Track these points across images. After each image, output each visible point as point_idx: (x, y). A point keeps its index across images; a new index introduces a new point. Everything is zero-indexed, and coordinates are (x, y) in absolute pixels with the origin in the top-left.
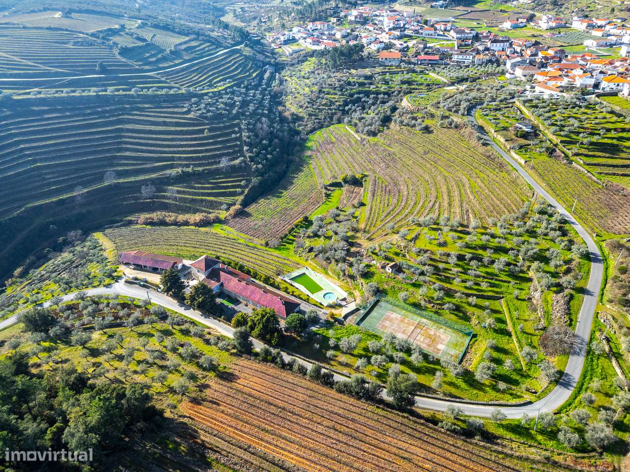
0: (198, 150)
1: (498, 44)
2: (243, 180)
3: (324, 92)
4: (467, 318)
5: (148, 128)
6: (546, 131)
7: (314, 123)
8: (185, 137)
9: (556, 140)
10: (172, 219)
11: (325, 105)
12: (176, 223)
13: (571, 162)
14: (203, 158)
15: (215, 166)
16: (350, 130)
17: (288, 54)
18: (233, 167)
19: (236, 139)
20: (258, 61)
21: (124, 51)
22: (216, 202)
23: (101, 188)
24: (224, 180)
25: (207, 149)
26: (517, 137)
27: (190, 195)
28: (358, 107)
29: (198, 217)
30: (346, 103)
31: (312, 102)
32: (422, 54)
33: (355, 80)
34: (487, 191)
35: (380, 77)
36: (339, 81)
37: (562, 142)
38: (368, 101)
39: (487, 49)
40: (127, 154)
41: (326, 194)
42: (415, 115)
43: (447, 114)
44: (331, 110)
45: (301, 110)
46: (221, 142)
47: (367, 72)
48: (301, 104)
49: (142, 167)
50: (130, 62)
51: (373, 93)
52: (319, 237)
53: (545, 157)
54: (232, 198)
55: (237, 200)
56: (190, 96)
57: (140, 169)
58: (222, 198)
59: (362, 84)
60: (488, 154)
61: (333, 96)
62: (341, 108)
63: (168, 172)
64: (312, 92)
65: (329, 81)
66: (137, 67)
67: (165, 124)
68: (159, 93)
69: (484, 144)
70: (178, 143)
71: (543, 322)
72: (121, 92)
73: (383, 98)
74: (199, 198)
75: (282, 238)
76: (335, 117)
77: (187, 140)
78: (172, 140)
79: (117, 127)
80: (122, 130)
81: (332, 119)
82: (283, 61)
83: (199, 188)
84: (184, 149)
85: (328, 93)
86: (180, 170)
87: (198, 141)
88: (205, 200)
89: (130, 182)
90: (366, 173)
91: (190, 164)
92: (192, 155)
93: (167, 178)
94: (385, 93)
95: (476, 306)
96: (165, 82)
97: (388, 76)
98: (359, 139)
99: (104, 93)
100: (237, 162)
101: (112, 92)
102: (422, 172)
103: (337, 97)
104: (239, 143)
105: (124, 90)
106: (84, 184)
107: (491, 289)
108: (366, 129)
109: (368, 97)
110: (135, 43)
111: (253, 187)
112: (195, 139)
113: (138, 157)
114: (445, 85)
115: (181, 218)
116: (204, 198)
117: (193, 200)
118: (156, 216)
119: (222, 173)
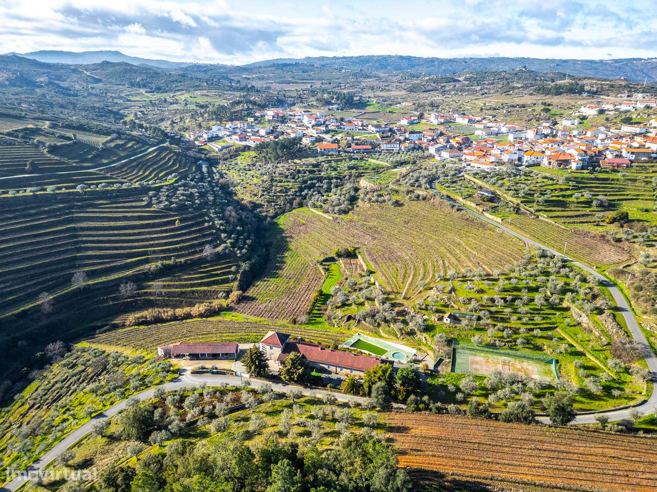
0: (173, 242)
1: (415, 135)
2: (233, 266)
3: (276, 181)
4: (539, 348)
5: (106, 224)
6: (505, 195)
7: (275, 209)
8: (153, 229)
9: (517, 201)
10: (170, 313)
11: (281, 191)
12: (175, 318)
13: (538, 217)
14: (182, 249)
15: (197, 256)
16: (316, 212)
17: (217, 150)
18: (217, 254)
19: (210, 228)
20: (190, 156)
21: (53, 150)
22: (210, 291)
23: (68, 292)
24: (211, 268)
25: (182, 240)
26: (484, 201)
27: (177, 288)
28: (314, 191)
29: (200, 308)
30: (301, 189)
31: (267, 190)
32: (353, 145)
33: (304, 168)
34: (484, 246)
35: (327, 165)
36: (288, 170)
37: (522, 202)
38: (322, 186)
39: (406, 139)
40: (90, 253)
41: (324, 269)
42: (381, 193)
43: (411, 189)
44: (289, 196)
45: (256, 198)
46: (195, 232)
47: (312, 160)
48: (255, 192)
49: (112, 265)
50: (65, 160)
51: (325, 179)
52: (350, 305)
53: (515, 216)
54: (226, 285)
55: (232, 287)
56: (145, 190)
57: (111, 267)
58: (215, 286)
59: (311, 172)
60: (465, 218)
61: (286, 184)
62: (298, 194)
63: (147, 266)
64: (263, 181)
65: (278, 171)
66: (74, 165)
67: (125, 218)
68: (109, 188)
69: (458, 210)
70: (148, 236)
71: (604, 340)
72: (64, 190)
73: (337, 182)
74: (190, 289)
75: (309, 313)
76: (295, 202)
77: (156, 232)
78: (139, 234)
79: (69, 226)
80: (75, 229)
81: (291, 204)
82: (214, 156)
83: (186, 280)
84: (156, 242)
85: (281, 182)
86: (159, 264)
87: (170, 232)
88: (197, 291)
89: (102, 283)
90: (356, 246)
91: (171, 256)
92: (168, 247)
93: (144, 274)
94: (337, 178)
95: (541, 337)
96: (111, 178)
97: (333, 164)
98: (331, 218)
99: (42, 192)
100: (220, 249)
101: (53, 191)
102: (411, 239)
103: (291, 184)
104: (214, 231)
105: (67, 188)
106: (50, 290)
107: (543, 322)
108: (337, 208)
109: (321, 182)
110: (62, 142)
111: (244, 272)
112: (166, 231)
113: (104, 255)
114: (388, 168)
115: (179, 312)
116: (195, 289)
117: (182, 293)
118: (148, 313)
119: (208, 262)
